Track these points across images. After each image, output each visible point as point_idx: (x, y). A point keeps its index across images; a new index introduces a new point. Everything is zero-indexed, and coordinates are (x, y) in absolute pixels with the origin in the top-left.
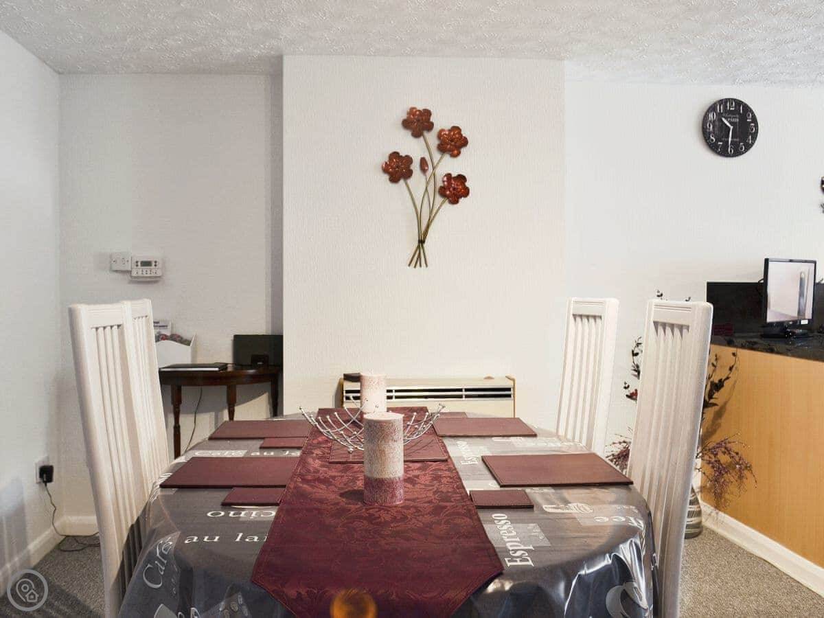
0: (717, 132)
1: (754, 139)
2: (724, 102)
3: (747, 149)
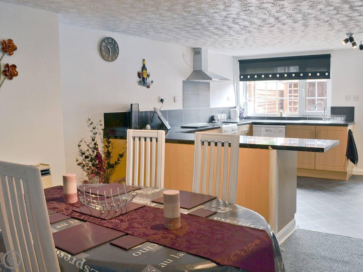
0: (105, 51)
1: (118, 55)
2: (108, 38)
3: (116, 59)
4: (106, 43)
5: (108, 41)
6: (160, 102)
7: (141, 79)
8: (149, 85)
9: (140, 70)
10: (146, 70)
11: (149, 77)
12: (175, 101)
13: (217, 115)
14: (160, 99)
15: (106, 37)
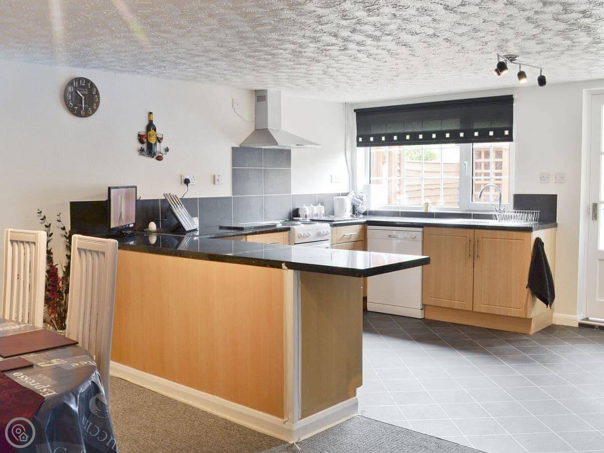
0: (74, 100)
1: (98, 106)
2: (78, 80)
3: (93, 112)
4: (75, 88)
5: (79, 83)
6: (183, 183)
7: (145, 146)
8: (160, 155)
9: (142, 130)
10: (155, 130)
11: (160, 142)
12: (214, 183)
13: (304, 207)
14: (183, 178)
15: (74, 77)
